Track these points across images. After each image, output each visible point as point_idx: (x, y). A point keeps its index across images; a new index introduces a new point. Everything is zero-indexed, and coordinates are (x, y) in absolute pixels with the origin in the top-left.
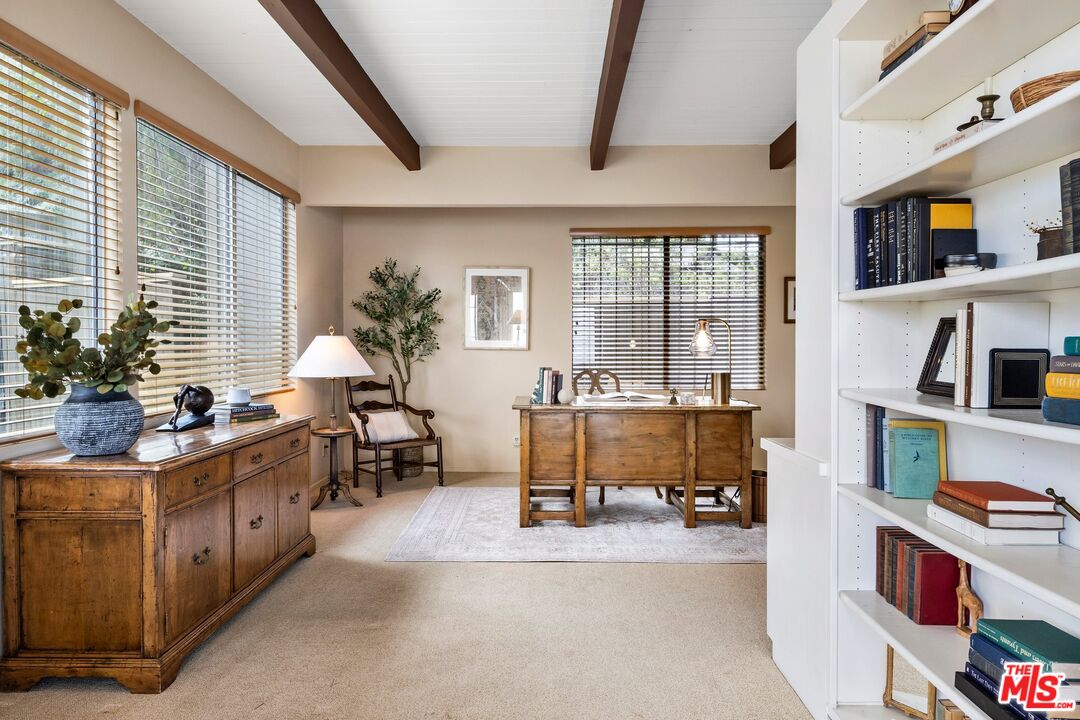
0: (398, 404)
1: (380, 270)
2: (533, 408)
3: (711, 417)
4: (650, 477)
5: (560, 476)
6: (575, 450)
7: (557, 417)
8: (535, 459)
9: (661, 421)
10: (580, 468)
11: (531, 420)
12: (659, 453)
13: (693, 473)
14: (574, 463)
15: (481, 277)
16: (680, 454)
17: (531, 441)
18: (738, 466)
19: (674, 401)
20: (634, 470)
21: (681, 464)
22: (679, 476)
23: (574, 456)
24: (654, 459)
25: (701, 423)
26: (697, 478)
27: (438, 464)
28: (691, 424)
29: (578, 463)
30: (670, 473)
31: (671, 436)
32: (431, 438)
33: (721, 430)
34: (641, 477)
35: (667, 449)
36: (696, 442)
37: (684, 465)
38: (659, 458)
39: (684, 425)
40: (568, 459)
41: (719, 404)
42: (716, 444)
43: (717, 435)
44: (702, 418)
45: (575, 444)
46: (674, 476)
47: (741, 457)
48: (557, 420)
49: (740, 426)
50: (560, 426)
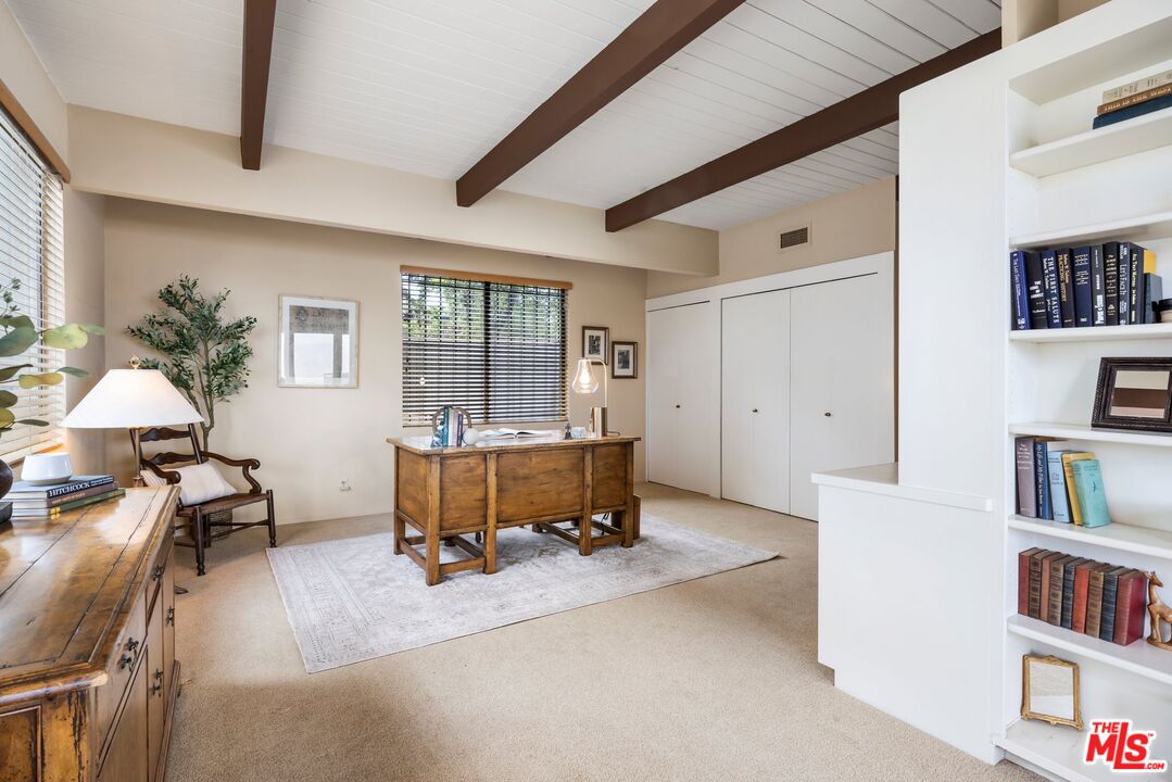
0: (202, 454)
1: (174, 290)
2: (445, 452)
3: (604, 449)
4: (555, 511)
5: (471, 522)
6: (486, 493)
7: (467, 460)
8: (445, 507)
9: (563, 457)
10: (492, 512)
11: (441, 465)
12: (562, 488)
13: (590, 504)
14: (486, 507)
15: (302, 307)
16: (579, 487)
17: (441, 489)
18: (623, 493)
19: (568, 436)
20: (541, 506)
21: (580, 496)
22: (579, 508)
23: (485, 499)
24: (559, 494)
25: (596, 455)
26: (593, 508)
27: (269, 522)
28: (588, 457)
29: (490, 506)
30: (571, 506)
31: (572, 470)
32: (256, 492)
33: (611, 460)
34: (546, 513)
35: (570, 483)
36: (592, 474)
37: (582, 496)
38: (562, 492)
39: (583, 459)
40: (477, 504)
41: (600, 438)
42: (608, 474)
43: (608, 466)
44: (597, 450)
45: (486, 487)
46: (574, 508)
47: (625, 483)
48: (468, 463)
49: (625, 455)
50: (471, 470)
